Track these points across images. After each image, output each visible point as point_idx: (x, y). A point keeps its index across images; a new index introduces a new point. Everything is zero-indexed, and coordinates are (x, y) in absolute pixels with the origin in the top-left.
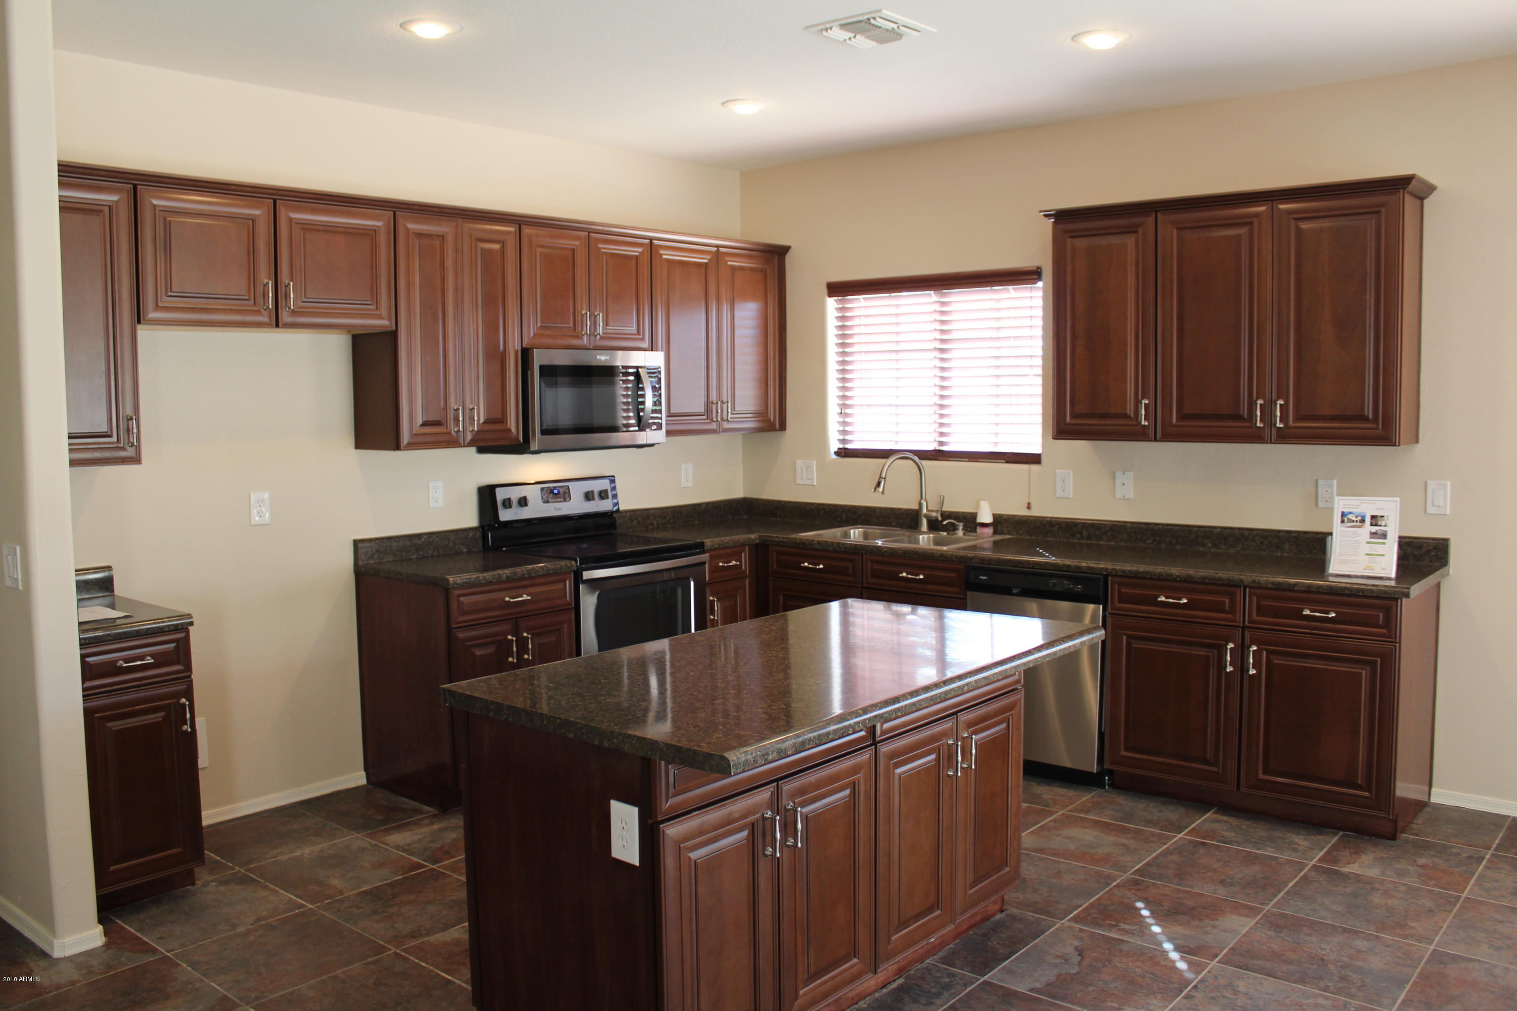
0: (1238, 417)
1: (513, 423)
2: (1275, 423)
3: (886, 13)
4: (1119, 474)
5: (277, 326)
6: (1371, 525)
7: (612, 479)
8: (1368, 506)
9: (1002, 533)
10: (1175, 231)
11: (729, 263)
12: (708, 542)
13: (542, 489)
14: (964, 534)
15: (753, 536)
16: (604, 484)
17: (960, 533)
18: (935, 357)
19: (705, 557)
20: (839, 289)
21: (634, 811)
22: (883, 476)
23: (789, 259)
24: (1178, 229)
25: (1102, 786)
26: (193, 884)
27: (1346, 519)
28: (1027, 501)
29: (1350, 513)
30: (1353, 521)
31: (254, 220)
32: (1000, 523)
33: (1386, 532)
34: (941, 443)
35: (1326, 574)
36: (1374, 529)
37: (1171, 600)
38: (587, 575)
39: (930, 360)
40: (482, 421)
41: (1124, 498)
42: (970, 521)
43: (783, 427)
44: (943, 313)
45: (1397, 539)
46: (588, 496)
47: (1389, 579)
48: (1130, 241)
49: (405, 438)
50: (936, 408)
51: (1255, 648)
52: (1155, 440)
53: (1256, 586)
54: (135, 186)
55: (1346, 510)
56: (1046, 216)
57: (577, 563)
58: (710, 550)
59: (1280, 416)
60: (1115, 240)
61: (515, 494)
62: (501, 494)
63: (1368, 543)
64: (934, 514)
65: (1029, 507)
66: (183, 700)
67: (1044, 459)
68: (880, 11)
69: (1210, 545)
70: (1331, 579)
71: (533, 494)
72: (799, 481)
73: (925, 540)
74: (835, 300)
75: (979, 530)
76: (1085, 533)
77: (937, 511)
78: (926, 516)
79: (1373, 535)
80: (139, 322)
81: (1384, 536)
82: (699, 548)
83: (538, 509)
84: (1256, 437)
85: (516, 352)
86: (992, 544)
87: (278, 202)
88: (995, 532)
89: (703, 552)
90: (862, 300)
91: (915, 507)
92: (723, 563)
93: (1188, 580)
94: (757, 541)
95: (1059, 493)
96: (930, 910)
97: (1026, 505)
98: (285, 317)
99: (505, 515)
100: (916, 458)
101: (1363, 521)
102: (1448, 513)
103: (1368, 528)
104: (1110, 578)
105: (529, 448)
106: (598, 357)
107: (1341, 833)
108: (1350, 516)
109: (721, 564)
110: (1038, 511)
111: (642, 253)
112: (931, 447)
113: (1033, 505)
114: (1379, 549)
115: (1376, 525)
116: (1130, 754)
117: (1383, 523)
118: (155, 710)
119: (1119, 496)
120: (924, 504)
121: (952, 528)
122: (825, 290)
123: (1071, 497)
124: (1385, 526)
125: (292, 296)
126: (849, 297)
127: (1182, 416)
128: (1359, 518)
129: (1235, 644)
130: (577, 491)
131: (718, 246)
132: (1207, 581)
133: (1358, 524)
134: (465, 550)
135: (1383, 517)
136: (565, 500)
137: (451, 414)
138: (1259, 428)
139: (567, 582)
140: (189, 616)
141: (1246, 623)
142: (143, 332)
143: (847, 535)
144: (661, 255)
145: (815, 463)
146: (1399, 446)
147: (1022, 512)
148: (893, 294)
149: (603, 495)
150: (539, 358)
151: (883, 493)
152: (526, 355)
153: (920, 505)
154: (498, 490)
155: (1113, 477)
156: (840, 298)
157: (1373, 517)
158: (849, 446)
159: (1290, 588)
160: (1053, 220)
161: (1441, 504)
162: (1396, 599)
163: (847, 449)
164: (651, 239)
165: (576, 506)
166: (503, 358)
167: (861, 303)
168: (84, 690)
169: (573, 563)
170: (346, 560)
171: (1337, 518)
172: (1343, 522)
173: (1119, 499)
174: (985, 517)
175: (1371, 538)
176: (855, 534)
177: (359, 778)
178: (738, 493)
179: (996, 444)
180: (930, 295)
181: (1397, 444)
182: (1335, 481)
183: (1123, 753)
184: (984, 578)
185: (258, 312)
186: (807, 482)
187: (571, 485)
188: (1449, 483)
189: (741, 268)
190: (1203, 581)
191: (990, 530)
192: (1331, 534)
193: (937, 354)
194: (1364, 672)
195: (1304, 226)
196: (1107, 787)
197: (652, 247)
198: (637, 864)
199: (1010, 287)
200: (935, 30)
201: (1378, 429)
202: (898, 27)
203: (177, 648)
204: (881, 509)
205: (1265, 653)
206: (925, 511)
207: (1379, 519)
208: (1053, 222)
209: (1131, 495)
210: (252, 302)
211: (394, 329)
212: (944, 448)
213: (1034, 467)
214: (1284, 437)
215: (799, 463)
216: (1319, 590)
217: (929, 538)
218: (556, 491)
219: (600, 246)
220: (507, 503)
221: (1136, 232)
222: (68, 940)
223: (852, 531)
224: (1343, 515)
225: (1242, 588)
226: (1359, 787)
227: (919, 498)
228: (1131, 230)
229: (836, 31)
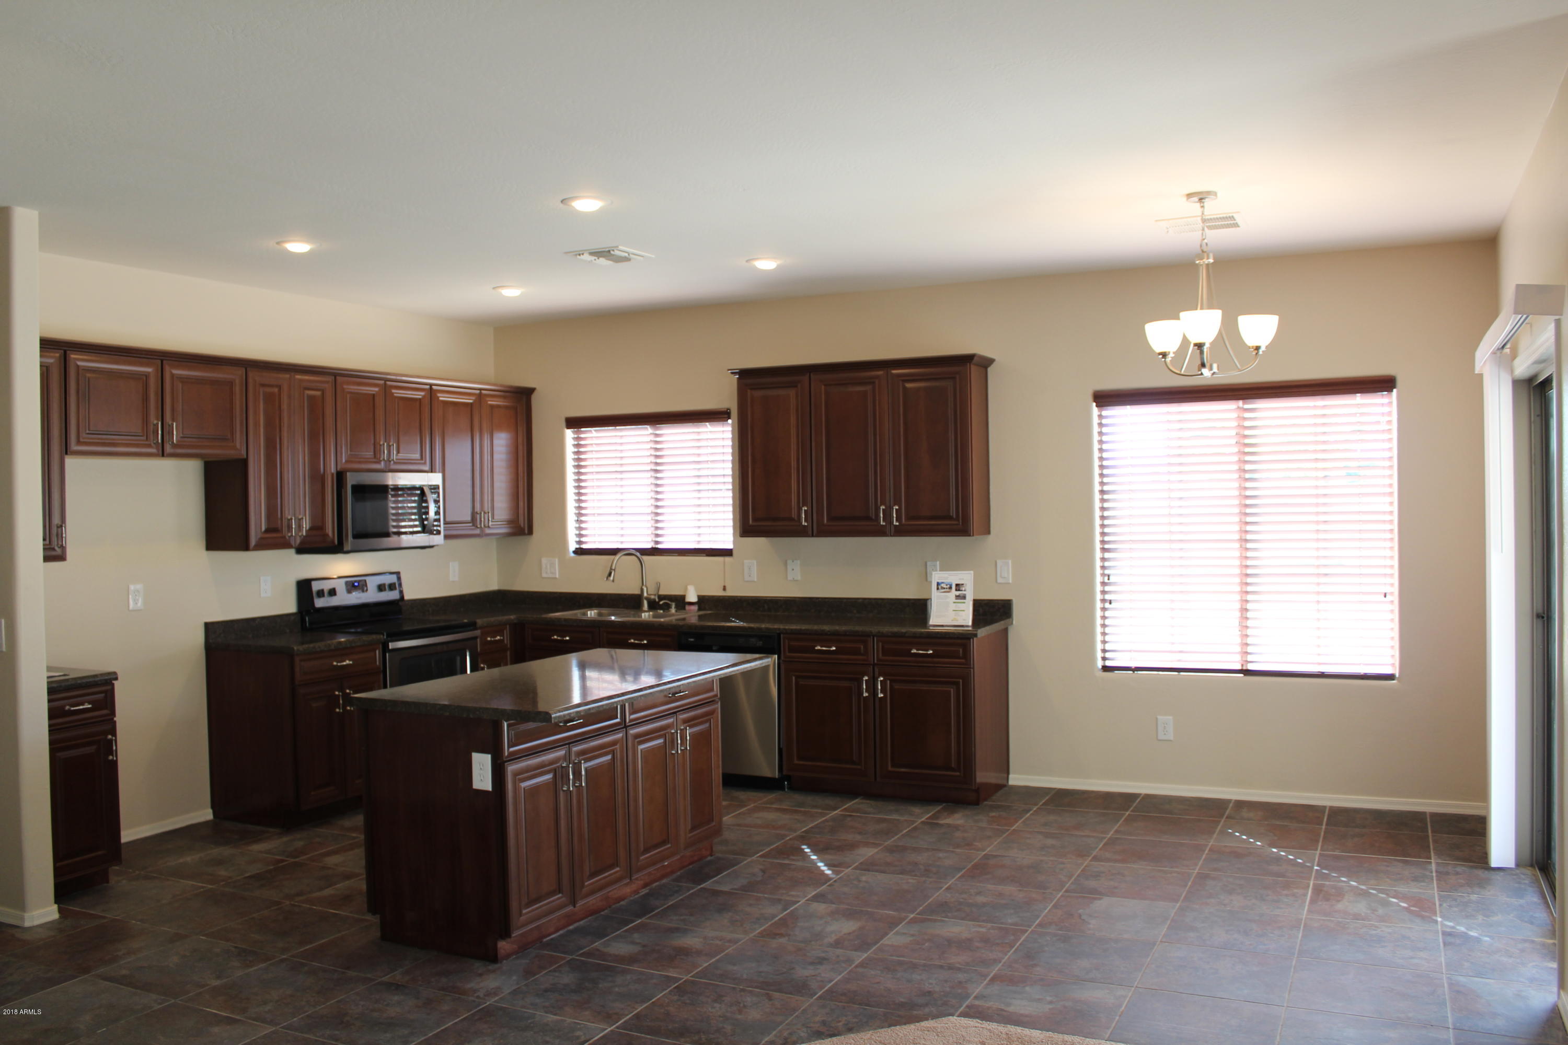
0: (868, 518)
1: (330, 529)
2: (893, 522)
3: (621, 248)
4: (789, 562)
5: (163, 455)
6: (956, 590)
7: (398, 574)
8: (953, 577)
9: (704, 609)
10: (823, 387)
11: (489, 402)
12: (479, 622)
13: (347, 583)
14: (676, 611)
15: (512, 617)
16: (393, 579)
17: (673, 610)
18: (651, 476)
19: (478, 633)
20: (576, 423)
21: (488, 757)
22: (613, 568)
23: (534, 398)
24: (825, 385)
25: (782, 788)
26: (108, 882)
27: (940, 587)
28: (723, 585)
29: (943, 583)
30: (944, 588)
31: (147, 376)
32: (703, 601)
33: (965, 594)
34: (657, 543)
35: (928, 625)
36: (958, 593)
37: (824, 648)
38: (391, 646)
39: (647, 479)
40: (308, 528)
41: (794, 580)
42: (680, 601)
43: (530, 532)
44: (657, 442)
45: (972, 600)
46: (381, 588)
47: (968, 626)
48: (792, 392)
49: (253, 541)
50: (653, 515)
51: (882, 679)
52: (813, 536)
53: (881, 636)
54: (65, 352)
55: (940, 581)
56: (732, 373)
57: (384, 636)
58: (481, 628)
59: (896, 517)
60: (781, 392)
61: (326, 586)
62: (316, 586)
63: (954, 603)
64: (653, 597)
65: (724, 589)
66: (110, 737)
67: (734, 553)
68: (617, 247)
69: (855, 611)
70: (931, 628)
71: (340, 586)
72: (544, 575)
73: (646, 616)
74: (573, 432)
75: (687, 607)
76: (766, 607)
77: (655, 595)
78: (646, 598)
79: (958, 597)
80: (66, 453)
81: (964, 597)
82: (472, 626)
83: (344, 598)
84: (880, 532)
85: (333, 474)
86: (697, 618)
87: (164, 362)
88: (700, 609)
89: (476, 629)
90: (593, 432)
91: (637, 592)
92: (491, 637)
93: (836, 634)
94: (515, 621)
95: (747, 578)
96: (664, 842)
97: (722, 588)
98: (168, 449)
99: (319, 603)
100: (638, 554)
101: (950, 588)
102: (1011, 582)
103: (954, 592)
104: (782, 635)
105: (343, 549)
107: (944, 805)
108: (942, 585)
109: (489, 639)
110: (730, 593)
111: (424, 397)
112: (649, 546)
113: (727, 588)
114: (961, 606)
115: (959, 590)
116: (801, 762)
117: (963, 589)
118: (88, 744)
119: (790, 578)
120: (645, 589)
121: (666, 607)
122: (564, 424)
123: (756, 580)
124: (965, 591)
125: (175, 433)
126: (582, 429)
127: (830, 518)
128: (949, 586)
129: (868, 677)
130: (372, 583)
131: (480, 389)
132: (848, 633)
133: (948, 590)
134: (288, 631)
135: (962, 584)
136: (363, 591)
137: (285, 523)
138: (883, 525)
139: (377, 652)
140: (115, 673)
141: (876, 661)
142: (70, 461)
143: (585, 614)
144: (438, 398)
145: (557, 560)
146: (973, 535)
147: (719, 593)
148: (617, 427)
149: (392, 587)
150: (352, 480)
151: (613, 581)
152: (340, 477)
153: (642, 590)
154: (314, 583)
155: (786, 564)
156: (575, 430)
157: (957, 585)
158: (584, 546)
159: (902, 635)
160: (737, 376)
161: (1006, 576)
162: (969, 639)
163: (582, 549)
164: (431, 385)
165: (371, 596)
166: (323, 479)
167: (593, 435)
168: (50, 726)
169: (382, 636)
170: (199, 637)
171: (934, 586)
172: (938, 589)
173: (790, 580)
174: (692, 597)
175: (956, 599)
176: (592, 614)
177: (207, 815)
178: (493, 585)
179: (699, 542)
180: (647, 428)
181: (972, 534)
182: (938, 563)
183: (796, 762)
184: (692, 640)
185: (149, 446)
186: (551, 576)
187: (367, 579)
188: (1010, 562)
189: (498, 406)
190: (845, 634)
191: (695, 608)
192: (931, 599)
193: (653, 474)
194: (952, 690)
195: (908, 385)
196: (786, 790)
197: (431, 392)
198: (490, 789)
199: (707, 424)
200: (653, 256)
201: (959, 524)
202: (629, 255)
203: (106, 697)
204: (611, 595)
205: (888, 682)
206: (645, 594)
207: (961, 586)
208: (738, 378)
209: (799, 578)
210: (145, 438)
211: (245, 457)
212: (660, 546)
213: (728, 559)
214: (900, 532)
215: (544, 561)
216: (922, 636)
217: (649, 615)
218: (356, 584)
219: (394, 391)
220: (321, 593)
221: (796, 386)
222: (36, 913)
223: (589, 612)
224: (938, 584)
225: (872, 637)
226: (953, 770)
227: (641, 584)
228: (793, 385)
229: (586, 257)
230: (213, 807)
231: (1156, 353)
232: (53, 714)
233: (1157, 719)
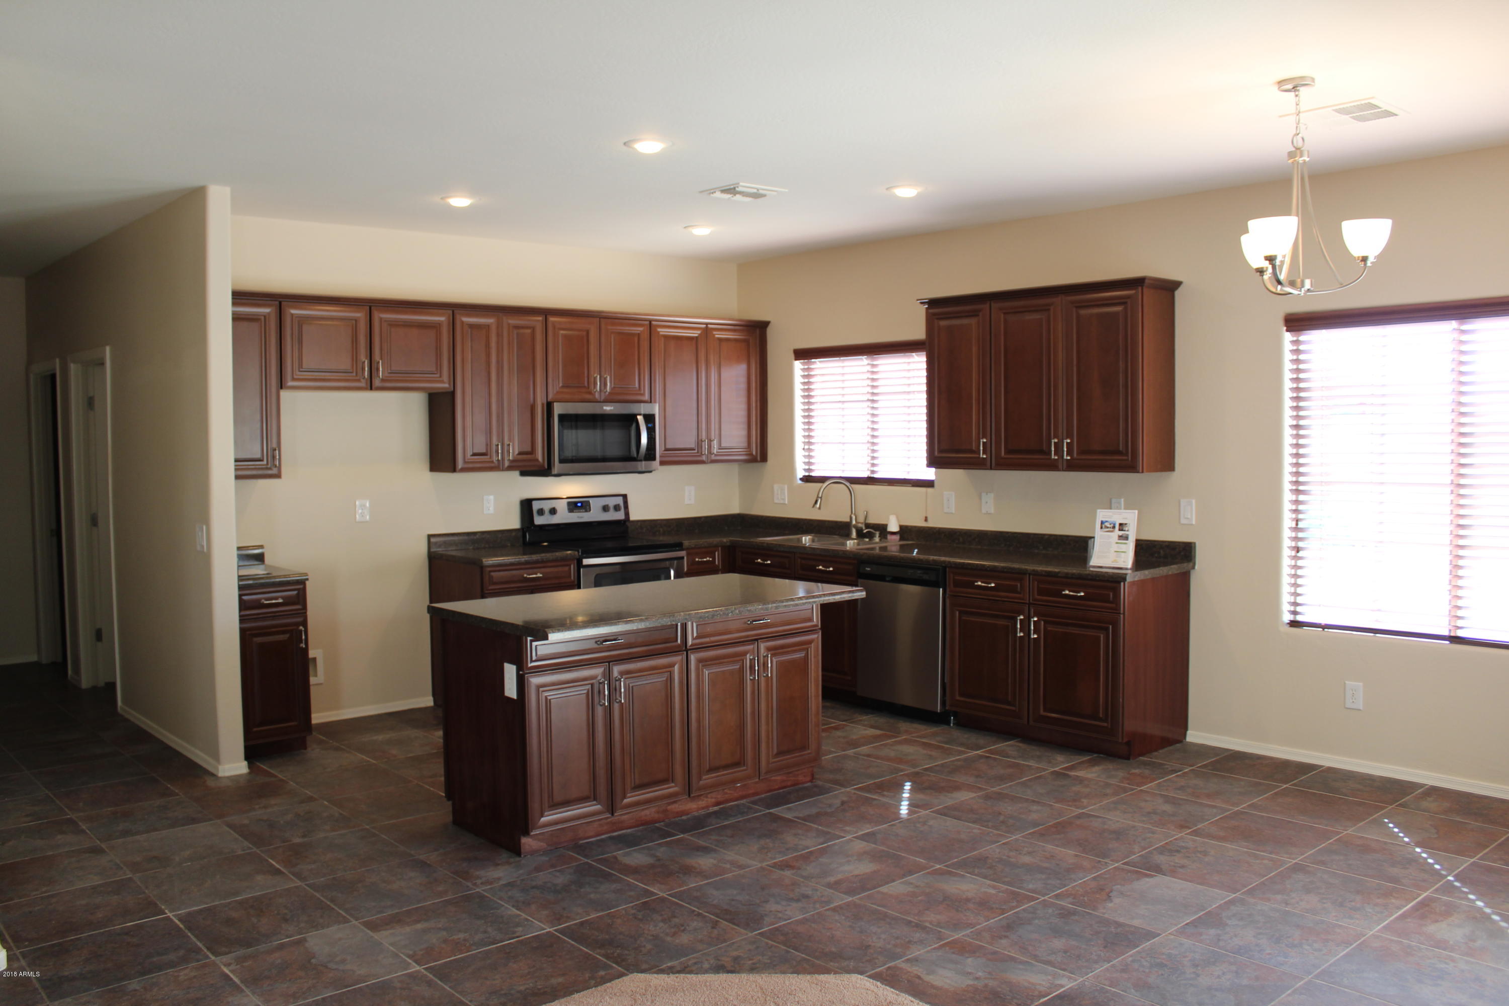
0: (1041, 452)
1: (540, 455)
2: (1063, 456)
3: (741, 184)
4: (984, 495)
5: (371, 389)
6: (1119, 530)
7: (625, 497)
8: (1116, 516)
9: (907, 540)
10: (1002, 316)
11: (717, 336)
12: (686, 543)
13: (569, 503)
14: (880, 540)
15: (725, 540)
16: (620, 501)
17: (877, 539)
18: (868, 407)
19: (683, 553)
20: (804, 354)
21: (514, 667)
22: (820, 496)
23: (770, 331)
24: (1005, 313)
25: (948, 723)
26: (306, 749)
27: (1103, 526)
28: (925, 516)
29: (1107, 521)
30: (1108, 528)
31: (356, 320)
32: (905, 532)
33: (1128, 535)
34: (873, 472)
35: (1088, 566)
36: (1121, 533)
37: (984, 584)
38: (586, 562)
39: (865, 408)
40: (517, 452)
41: (987, 513)
42: (882, 529)
43: (764, 458)
44: (873, 373)
45: (1134, 540)
46: (605, 508)
47: (1127, 569)
48: (973, 321)
49: (460, 464)
50: (869, 445)
51: (1036, 619)
52: (991, 469)
53: (1035, 573)
54: (280, 303)
55: (1104, 520)
56: (921, 303)
57: (579, 552)
58: (687, 549)
59: (1067, 451)
60: (965, 321)
61: (547, 506)
62: (536, 506)
63: (1117, 543)
64: (860, 525)
65: (926, 520)
66: (301, 628)
67: (936, 484)
68: (738, 184)
69: (1041, 548)
70: (1092, 569)
71: (562, 506)
72: (776, 501)
73: (850, 544)
74: (801, 363)
75: (889, 537)
76: (961, 539)
77: (862, 523)
78: (855, 526)
79: (1120, 537)
80: (281, 388)
81: (1126, 538)
82: (679, 546)
83: (564, 516)
84: (1052, 466)
85: (543, 405)
86: (898, 548)
87: (372, 308)
88: (902, 539)
89: (682, 550)
90: (818, 363)
91: (848, 520)
92: (699, 558)
93: (994, 569)
94: (728, 544)
95: (946, 510)
96: (737, 764)
97: (924, 518)
98: (377, 383)
99: (539, 520)
100: (848, 484)
101: (1114, 527)
102: (1194, 523)
103: (1117, 532)
104: (947, 569)
105: (551, 472)
106: (605, 408)
107: (1095, 755)
108: (1106, 524)
109: (697, 559)
110: (934, 523)
111: (643, 332)
112: (865, 474)
113: (929, 519)
114: (1123, 547)
115: (1122, 530)
116: (962, 699)
117: (1126, 529)
118: (284, 632)
119: (984, 511)
120: (854, 517)
121: (870, 536)
122: (792, 356)
123: (954, 512)
124: (1128, 531)
125: (381, 369)
126: (813, 360)
127: (1008, 451)
128: (1112, 525)
129: (1024, 616)
130: (595, 504)
131: (707, 324)
132: (1005, 570)
133: (1111, 529)
134: (509, 545)
135: (1126, 524)
136: (586, 511)
137: (494, 448)
138: (1054, 459)
139: (572, 566)
140: (306, 574)
141: (1031, 601)
142: (284, 394)
143: (800, 540)
144: (659, 332)
145: (786, 487)
146: (1143, 472)
147: (921, 523)
148: (840, 358)
149: (617, 508)
150: (558, 409)
151: (820, 508)
152: (549, 407)
153: (851, 518)
154: (534, 503)
155: (980, 498)
156: (806, 361)
157: (1121, 524)
158: (813, 474)
159: (1055, 575)
160: (927, 306)
161: (1189, 517)
162: (1119, 583)
163: (811, 476)
164: (650, 321)
165: (595, 515)
166: (533, 408)
167: (820, 365)
168: (240, 616)
169: (576, 553)
170: (422, 549)
171: (1098, 525)
172: (1101, 528)
173: (985, 514)
174: (893, 527)
175: (1119, 539)
176: (806, 540)
177: (428, 701)
178: (735, 509)
180: (862, 359)
181: (1141, 471)
182: (1122, 500)
183: (958, 698)
184: (869, 569)
185: (359, 381)
186: (782, 502)
187: (591, 500)
188: (1194, 501)
189: (727, 340)
190: (1003, 571)
191: (897, 537)
192: (1094, 537)
193: (869, 404)
194: (1102, 636)
195: (1083, 312)
196: (952, 725)
197: (651, 325)
198: (515, 697)
199: (914, 354)
200: (787, 190)
201: (1128, 460)
202: (758, 190)
203: (298, 594)
204: (829, 521)
205: (1042, 623)
206: (854, 522)
207: (1124, 526)
208: (927, 308)
209: (992, 511)
210: (354, 374)
211: (452, 389)
212: (876, 476)
213: (930, 490)
214: (1072, 466)
215: (776, 487)
216: (1081, 577)
217: (854, 543)
218: (579, 504)
219: (609, 328)
220: (541, 512)
221: (978, 315)
222: (226, 767)
223: (804, 538)
224: (1102, 523)
225: (1028, 575)
226: (1100, 720)
227: (850, 514)
228: (974, 314)
229: (718, 194)
230: (434, 695)
231: (1253, 268)
232: (243, 605)
233: (1345, 683)
